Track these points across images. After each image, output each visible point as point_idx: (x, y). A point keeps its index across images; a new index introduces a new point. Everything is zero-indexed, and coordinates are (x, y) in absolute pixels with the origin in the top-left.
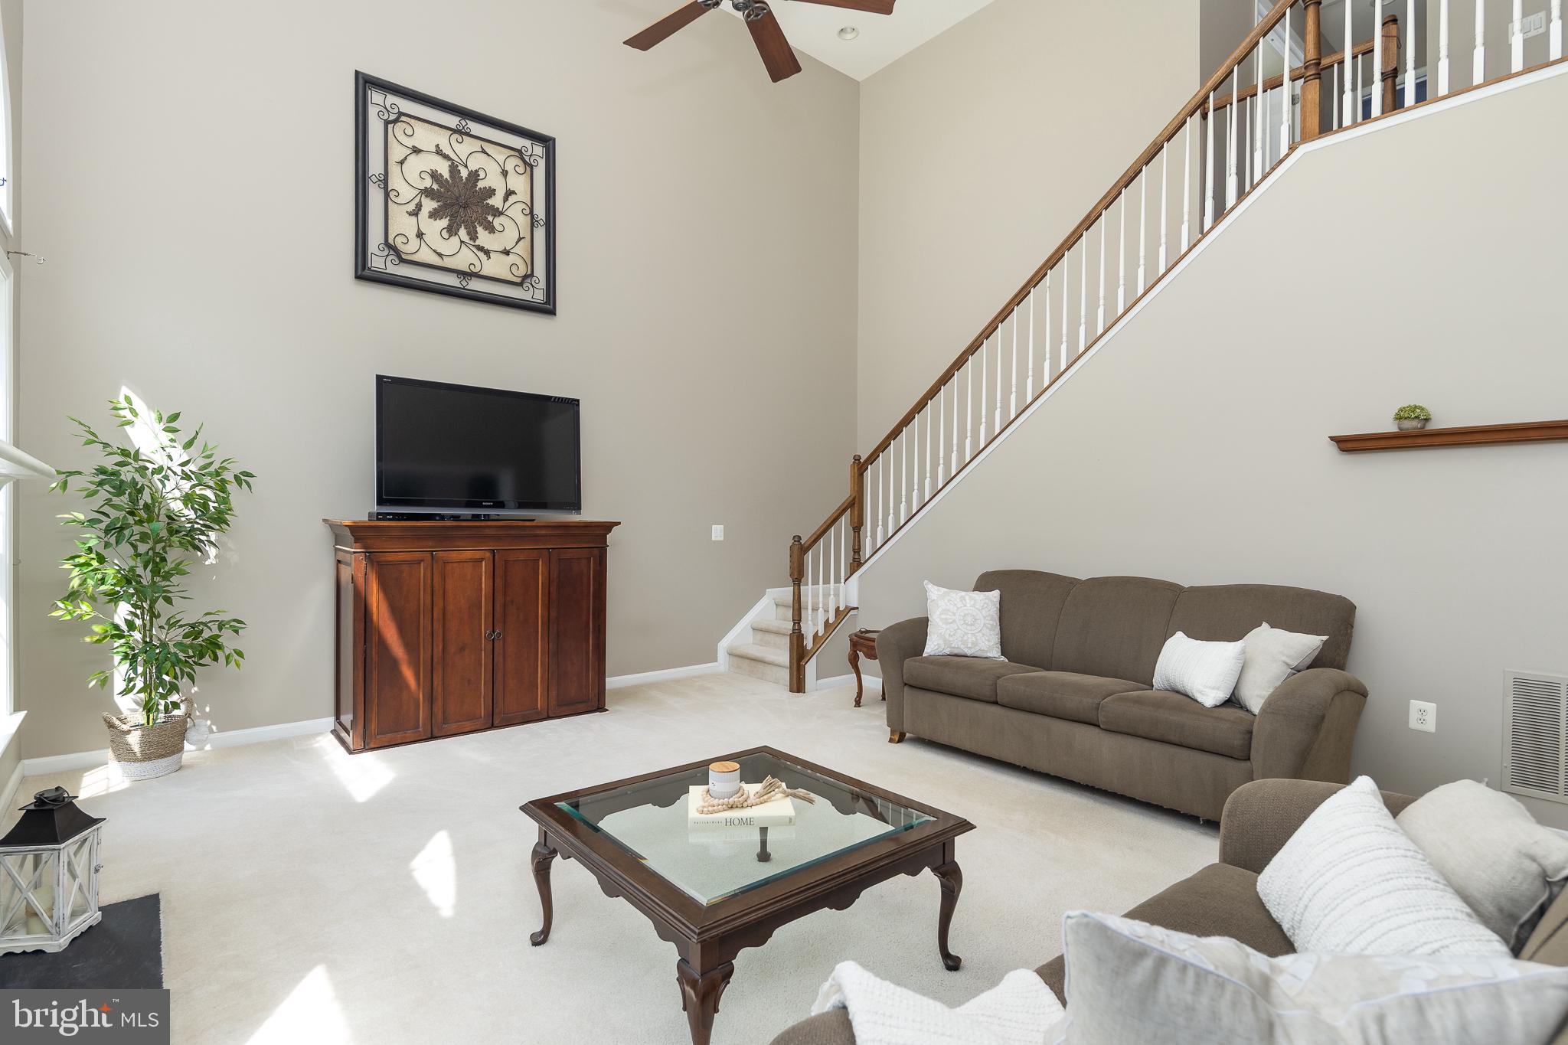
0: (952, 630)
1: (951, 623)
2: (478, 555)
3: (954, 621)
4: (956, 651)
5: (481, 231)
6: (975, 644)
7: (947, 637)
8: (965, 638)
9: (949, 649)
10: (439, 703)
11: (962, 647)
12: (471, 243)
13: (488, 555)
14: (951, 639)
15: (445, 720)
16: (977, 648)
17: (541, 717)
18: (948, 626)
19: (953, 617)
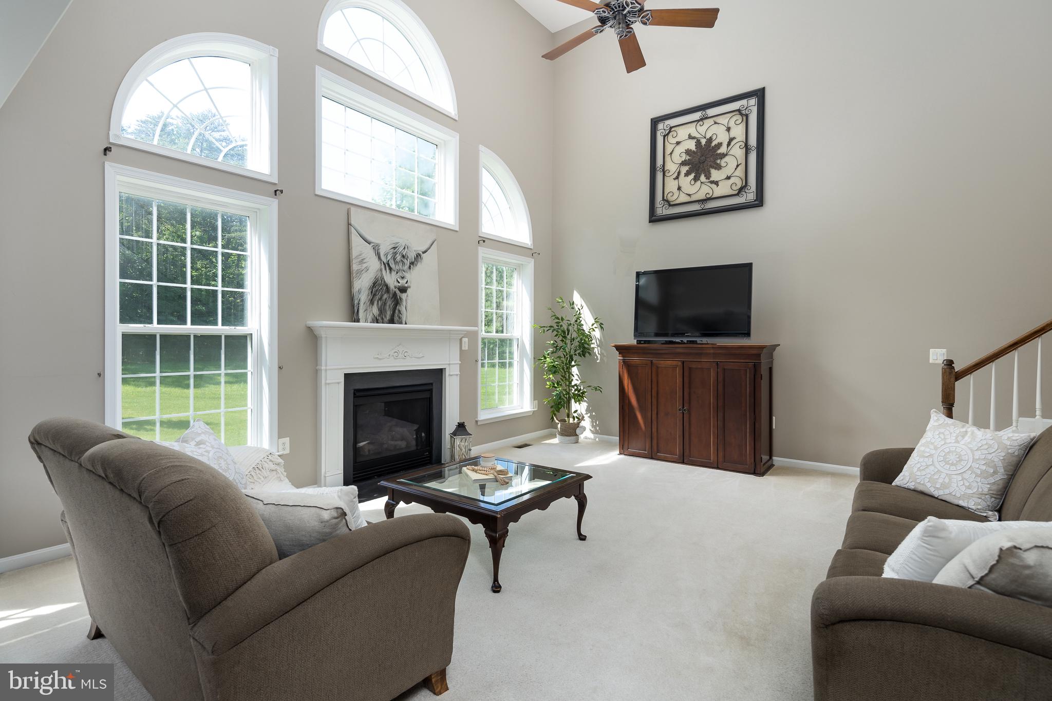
0: (923, 464)
1: (927, 457)
2: (675, 363)
3: (931, 456)
4: (920, 488)
5: (713, 171)
6: (944, 486)
7: (915, 470)
8: (936, 477)
9: (913, 483)
10: (655, 442)
11: (929, 485)
12: (708, 181)
13: (680, 363)
14: (919, 473)
15: (658, 451)
16: (947, 492)
17: (713, 466)
18: (921, 460)
19: (934, 452)
